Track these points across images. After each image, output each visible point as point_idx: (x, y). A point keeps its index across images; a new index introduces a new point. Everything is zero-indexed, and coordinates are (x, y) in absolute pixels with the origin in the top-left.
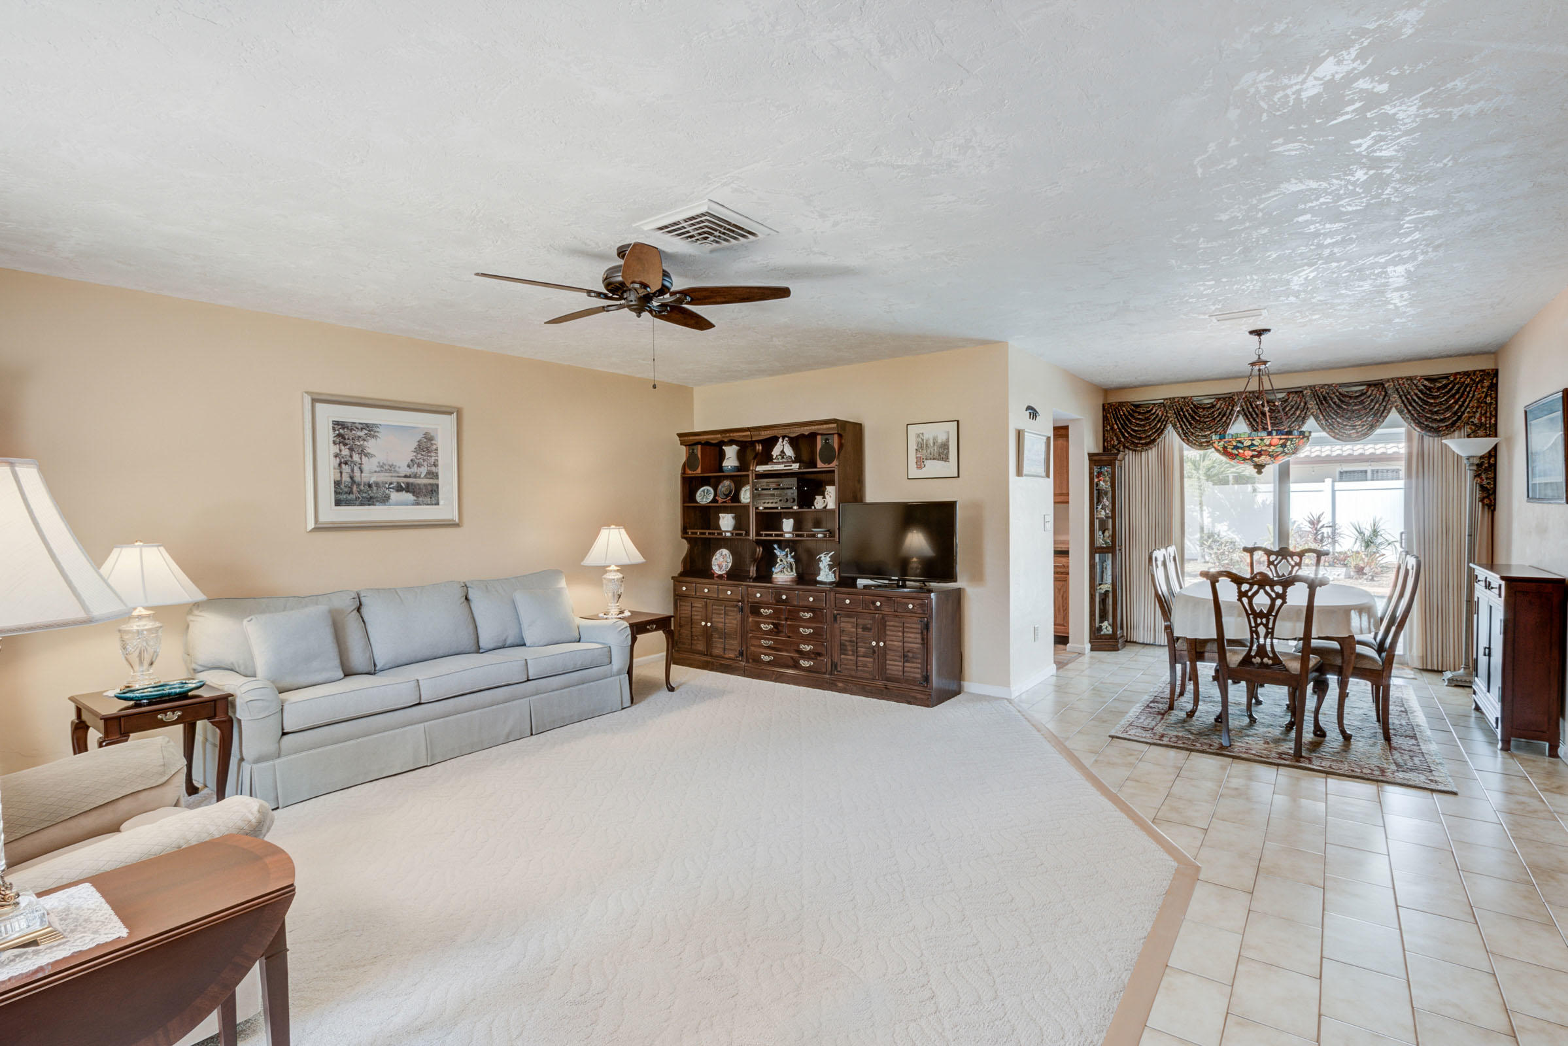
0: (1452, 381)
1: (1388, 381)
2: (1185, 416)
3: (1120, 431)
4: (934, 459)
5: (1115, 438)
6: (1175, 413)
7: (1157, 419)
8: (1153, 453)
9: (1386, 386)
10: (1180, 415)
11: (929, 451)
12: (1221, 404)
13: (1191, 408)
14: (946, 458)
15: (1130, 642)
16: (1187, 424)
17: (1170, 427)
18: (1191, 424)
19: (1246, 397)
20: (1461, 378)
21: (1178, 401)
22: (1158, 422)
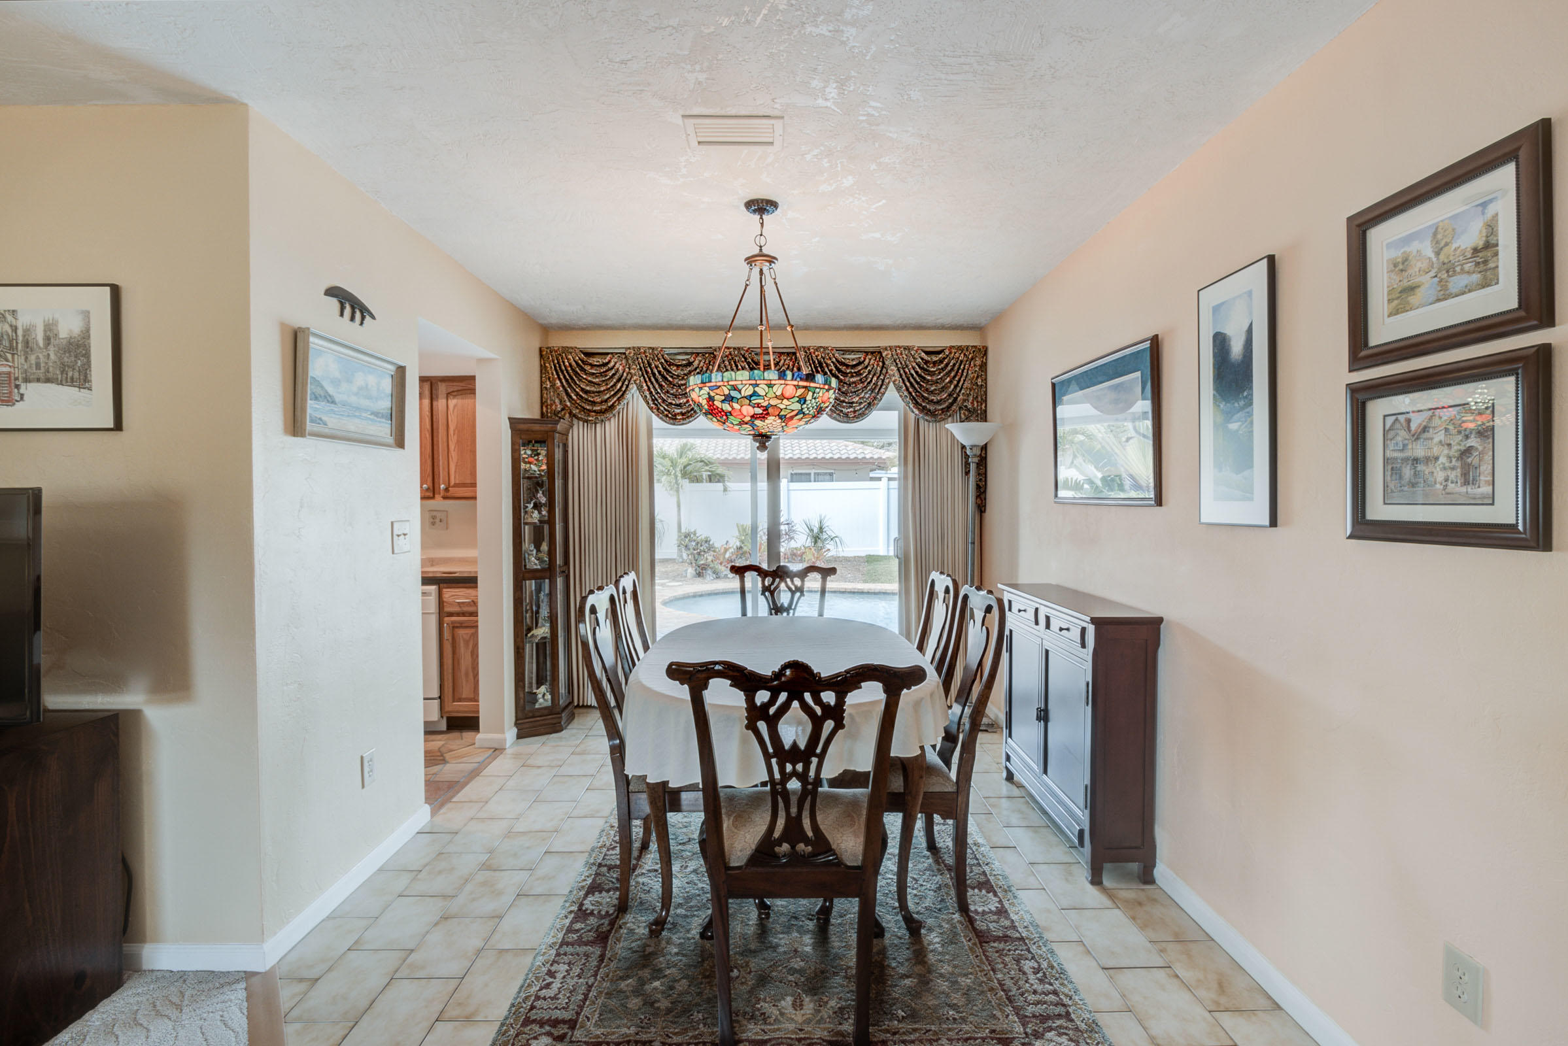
0: (948, 356)
1: (886, 349)
2: (654, 375)
3: (566, 391)
4: (48, 381)
5: (557, 401)
6: (641, 369)
7: (616, 377)
8: (611, 426)
9: (884, 355)
10: (647, 372)
11: (32, 358)
12: (700, 362)
13: (661, 363)
14: (82, 380)
15: (583, 706)
16: (657, 386)
17: (633, 389)
18: (661, 386)
19: (730, 354)
20: (955, 353)
21: (645, 352)
22: (618, 380)
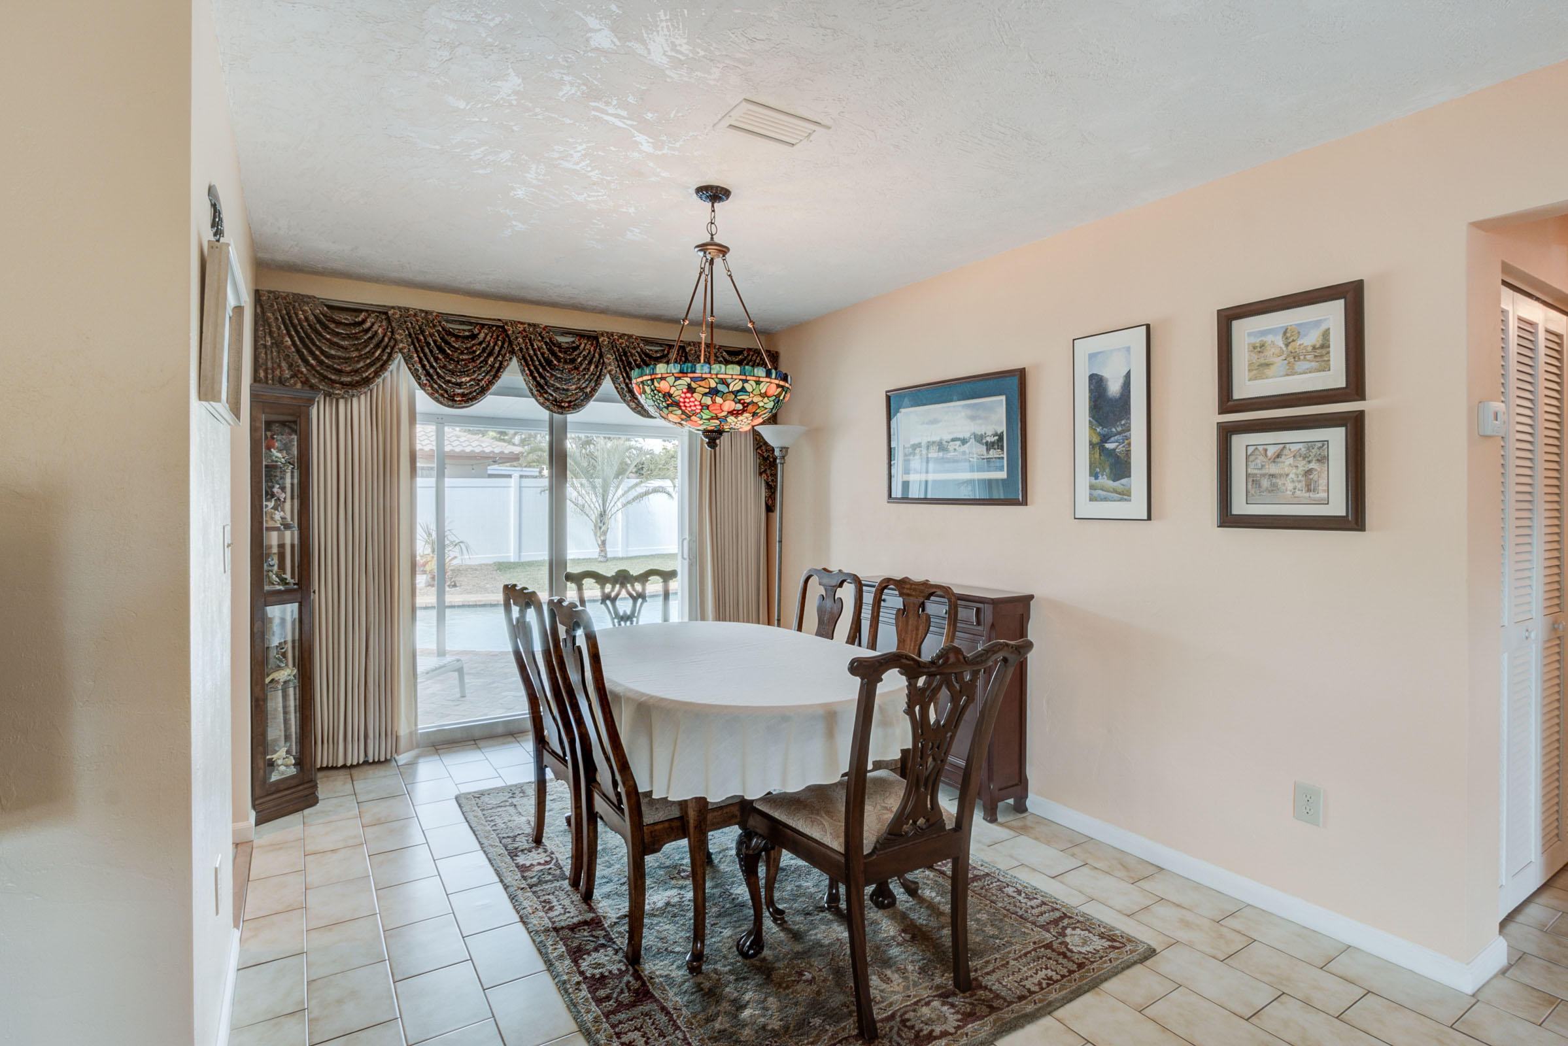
0: (746, 357)
1: (689, 344)
2: (428, 344)
3: (298, 351)
5: (284, 364)
6: (410, 335)
7: (375, 341)
8: (360, 405)
9: (687, 350)
10: (419, 341)
12: (486, 335)
13: (438, 331)
16: (432, 359)
17: (398, 358)
18: (436, 359)
19: (524, 330)
20: (753, 356)
21: (415, 315)
22: (377, 346)
